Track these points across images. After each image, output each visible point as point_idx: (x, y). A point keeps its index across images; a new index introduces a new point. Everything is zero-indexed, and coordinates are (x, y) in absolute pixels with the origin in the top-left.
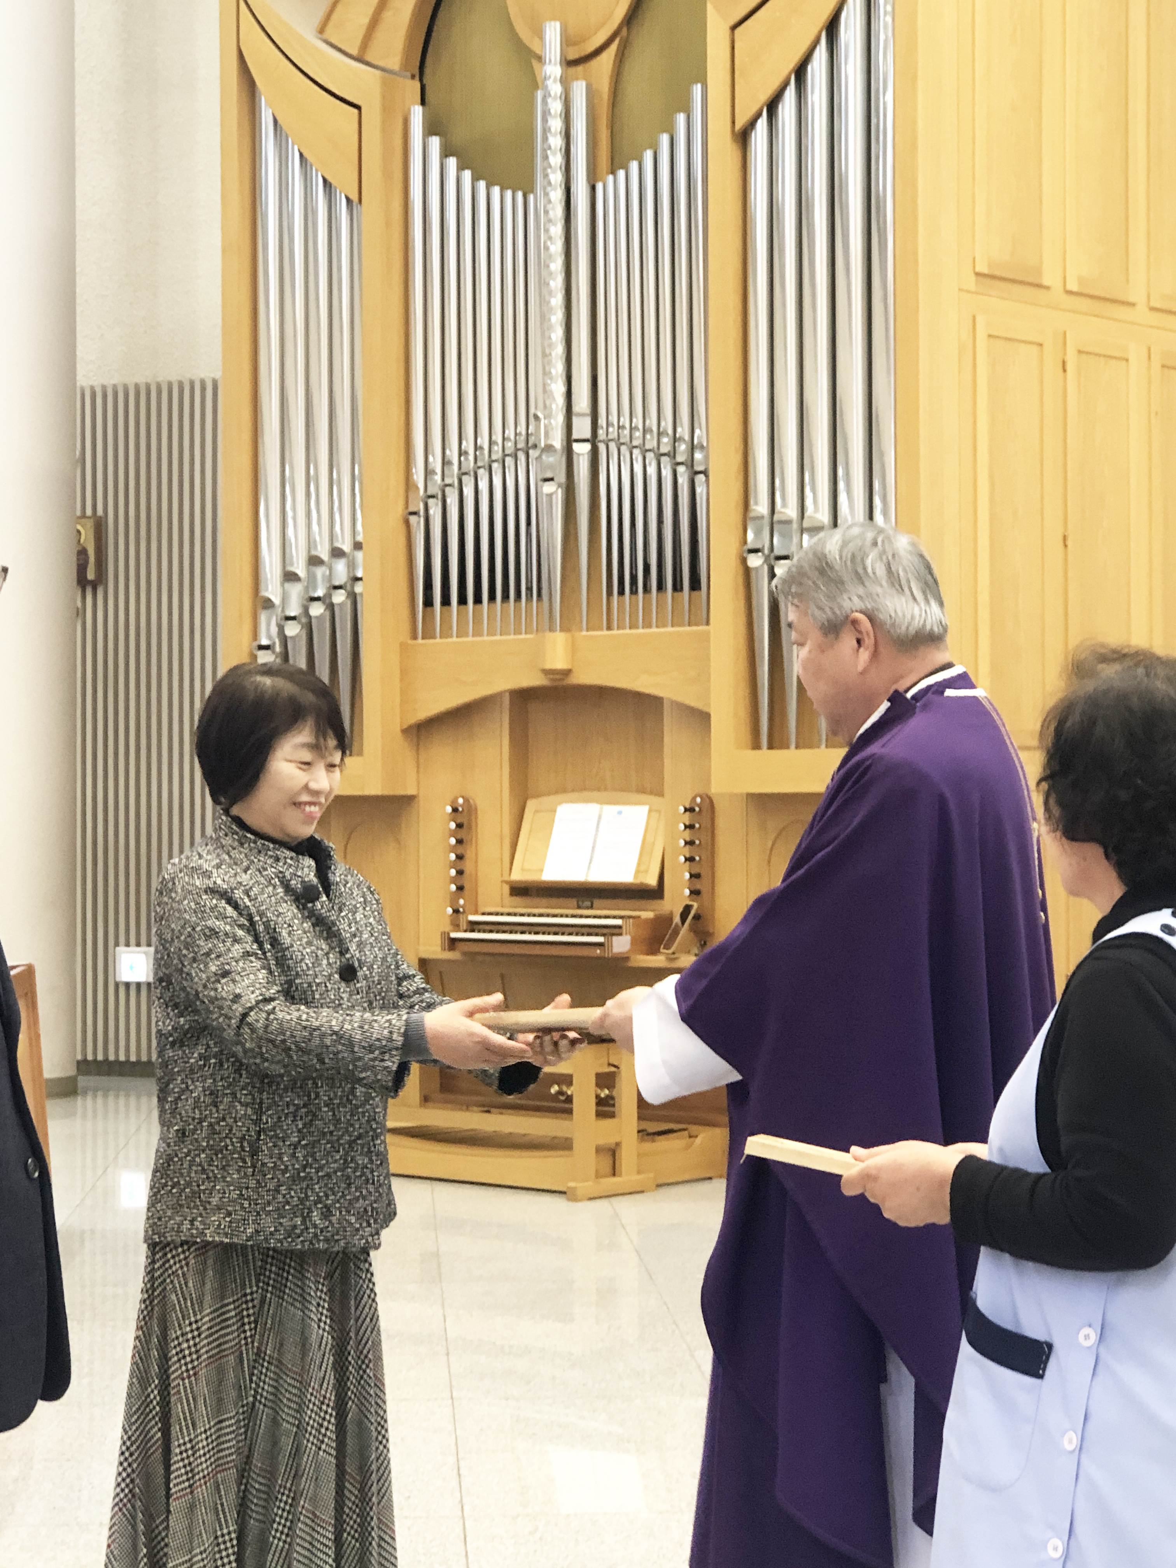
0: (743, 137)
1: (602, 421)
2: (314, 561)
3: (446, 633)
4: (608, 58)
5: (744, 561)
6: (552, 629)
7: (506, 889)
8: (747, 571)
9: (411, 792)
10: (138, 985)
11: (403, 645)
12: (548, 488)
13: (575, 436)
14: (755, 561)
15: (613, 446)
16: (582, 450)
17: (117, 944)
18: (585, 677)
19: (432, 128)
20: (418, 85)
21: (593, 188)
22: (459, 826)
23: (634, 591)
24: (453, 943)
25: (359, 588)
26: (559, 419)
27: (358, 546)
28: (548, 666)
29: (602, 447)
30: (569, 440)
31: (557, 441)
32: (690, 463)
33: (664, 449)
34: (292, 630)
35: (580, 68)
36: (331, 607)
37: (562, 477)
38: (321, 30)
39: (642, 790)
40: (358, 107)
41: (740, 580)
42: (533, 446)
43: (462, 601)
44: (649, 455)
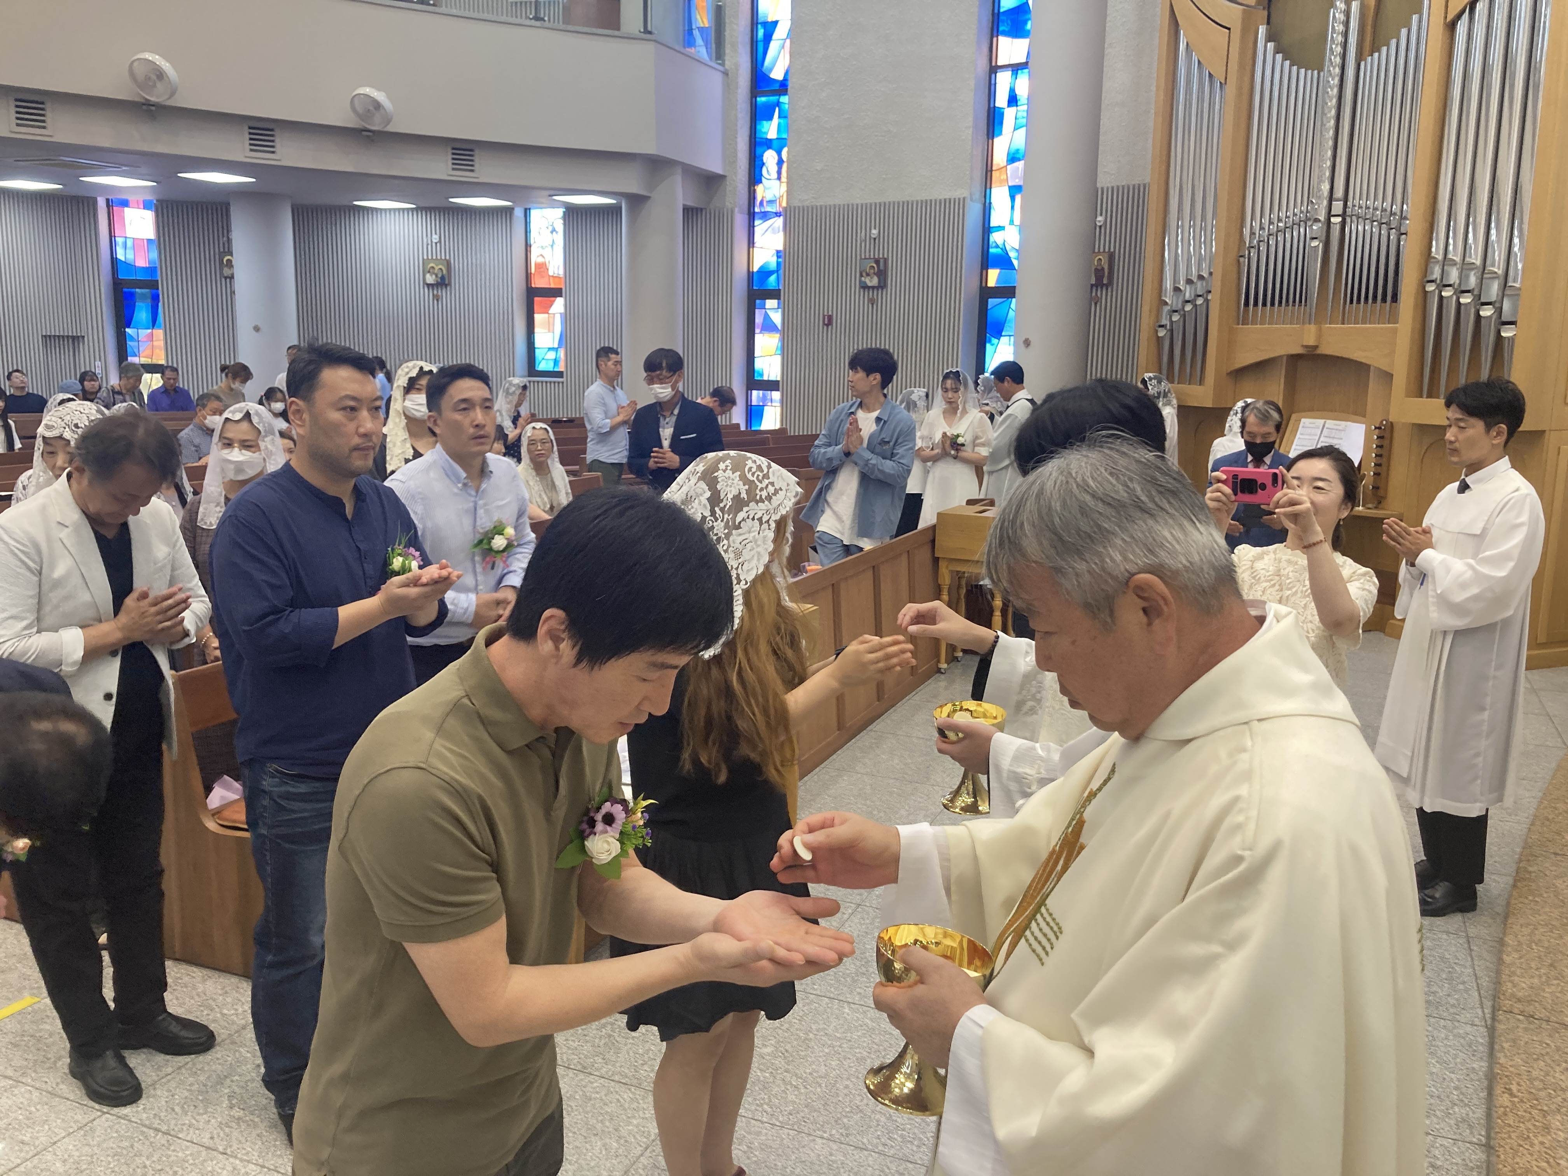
0: (1452, 26)
1: (1349, 204)
2: (1189, 282)
3: (1254, 322)
5: (1424, 287)
6: (1310, 323)
8: (1426, 293)
11: (1232, 327)
12: (1315, 243)
13: (1333, 213)
14: (1431, 288)
15: (1354, 218)
16: (1336, 221)
18: (1327, 349)
19: (1271, 37)
20: (1266, 13)
21: (1360, 64)
23: (1359, 302)
25: (1209, 298)
26: (1325, 203)
27: (1211, 274)
28: (1305, 344)
29: (1348, 220)
30: (1329, 215)
31: (1323, 216)
32: (1398, 229)
33: (1384, 221)
34: (1176, 317)
36: (1195, 306)
37: (1323, 238)
39: (1355, 414)
40: (1229, 29)
41: (1420, 298)
42: (1309, 219)
43: (1264, 304)
44: (1375, 223)
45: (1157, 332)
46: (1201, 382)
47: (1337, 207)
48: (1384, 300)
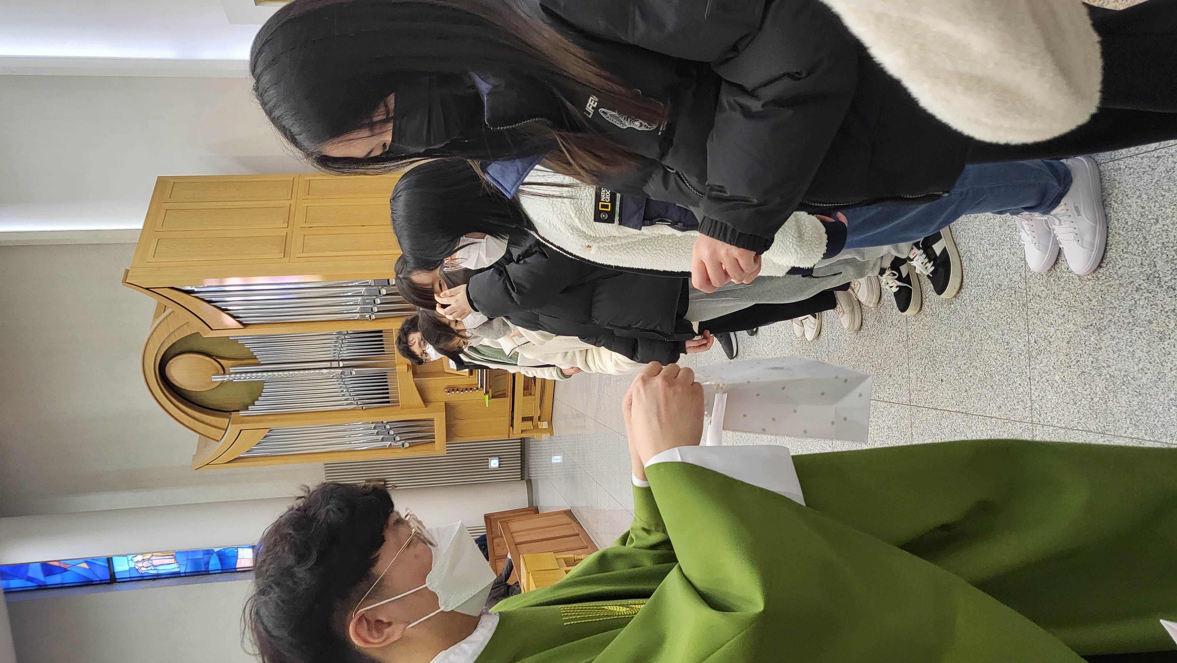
0: (245, 325)
1: (333, 359)
2: (378, 434)
3: (398, 398)
4: (222, 362)
5: (373, 320)
6: (396, 369)
7: (471, 376)
8: (376, 319)
9: (444, 403)
10: (499, 461)
11: (402, 408)
12: (354, 373)
13: (338, 366)
14: (373, 317)
15: (340, 356)
16: (341, 364)
17: (488, 468)
19: (247, 409)
20: (233, 413)
21: (262, 364)
22: (453, 390)
23: (383, 348)
24: (487, 392)
25: (385, 422)
26: (333, 370)
27: (373, 423)
28: (406, 370)
29: (340, 358)
30: (339, 368)
31: (341, 371)
32: (345, 335)
33: (341, 342)
34: (398, 438)
35: (226, 369)
36: (391, 429)
37: (351, 368)
38: (218, 441)
40: (241, 430)
41: (379, 320)
42: (341, 377)
43: (388, 393)
44: (343, 345)
45: (406, 448)
46: (432, 420)
47: (335, 364)
48: (381, 336)
